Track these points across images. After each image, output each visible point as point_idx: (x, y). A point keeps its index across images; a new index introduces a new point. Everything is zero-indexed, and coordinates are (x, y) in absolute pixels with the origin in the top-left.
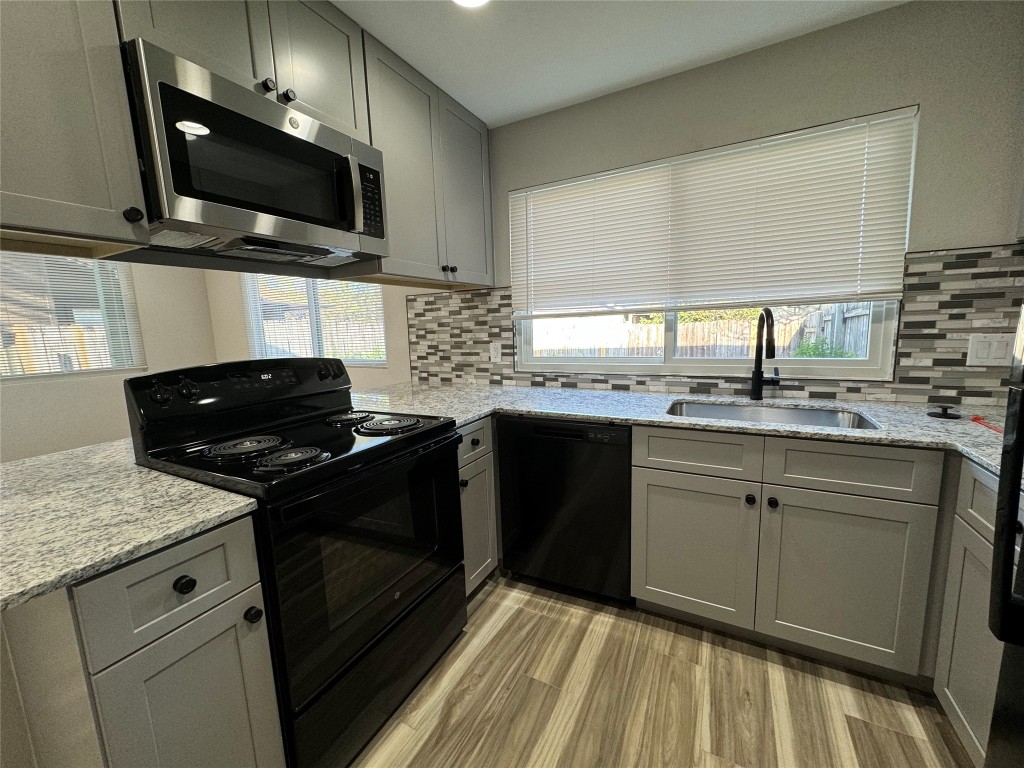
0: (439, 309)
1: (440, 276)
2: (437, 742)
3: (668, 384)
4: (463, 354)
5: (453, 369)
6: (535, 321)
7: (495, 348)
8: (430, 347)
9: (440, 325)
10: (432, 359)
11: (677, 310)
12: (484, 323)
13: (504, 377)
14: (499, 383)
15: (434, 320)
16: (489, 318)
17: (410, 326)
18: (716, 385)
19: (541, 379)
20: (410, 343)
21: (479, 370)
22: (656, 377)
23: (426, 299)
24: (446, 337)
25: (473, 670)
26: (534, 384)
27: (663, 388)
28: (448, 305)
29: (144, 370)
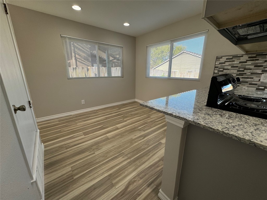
0: (234, 61)
12: (261, 66)
14: (263, 89)
15: (229, 65)
17: (215, 67)
20: (214, 73)
21: (250, 84)
23: (227, 57)
24: (235, 71)
28: (240, 59)
29: (123, 77)
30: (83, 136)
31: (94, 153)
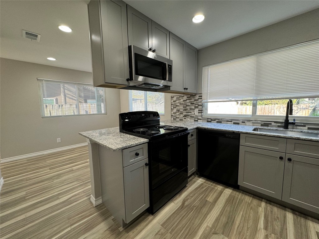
0: (180, 100)
1: (183, 91)
2: (182, 208)
3: (253, 123)
4: (186, 112)
5: (183, 116)
6: (209, 103)
7: (196, 111)
8: (177, 110)
9: (180, 104)
10: (177, 113)
11: (257, 100)
12: (194, 104)
13: (198, 119)
14: (197, 121)
16: (195, 102)
17: (172, 104)
18: (271, 124)
19: (210, 120)
20: (172, 109)
21: (191, 117)
22: (249, 121)
23: (177, 97)
24: (182, 107)
25: (190, 195)
26: (208, 121)
27: (251, 124)
28: (183, 99)
29: (106, 114)
30: (49, 171)
31: (53, 181)
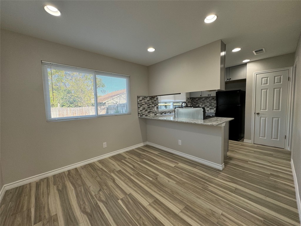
0: (145, 100)
4: (150, 109)
5: (148, 113)
7: (156, 108)
8: (143, 108)
12: (153, 103)
13: (157, 113)
17: (138, 103)
20: (138, 107)
21: (153, 112)
26: (161, 114)
